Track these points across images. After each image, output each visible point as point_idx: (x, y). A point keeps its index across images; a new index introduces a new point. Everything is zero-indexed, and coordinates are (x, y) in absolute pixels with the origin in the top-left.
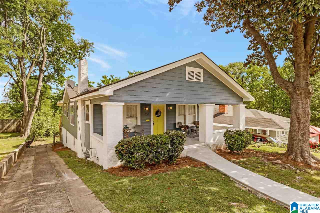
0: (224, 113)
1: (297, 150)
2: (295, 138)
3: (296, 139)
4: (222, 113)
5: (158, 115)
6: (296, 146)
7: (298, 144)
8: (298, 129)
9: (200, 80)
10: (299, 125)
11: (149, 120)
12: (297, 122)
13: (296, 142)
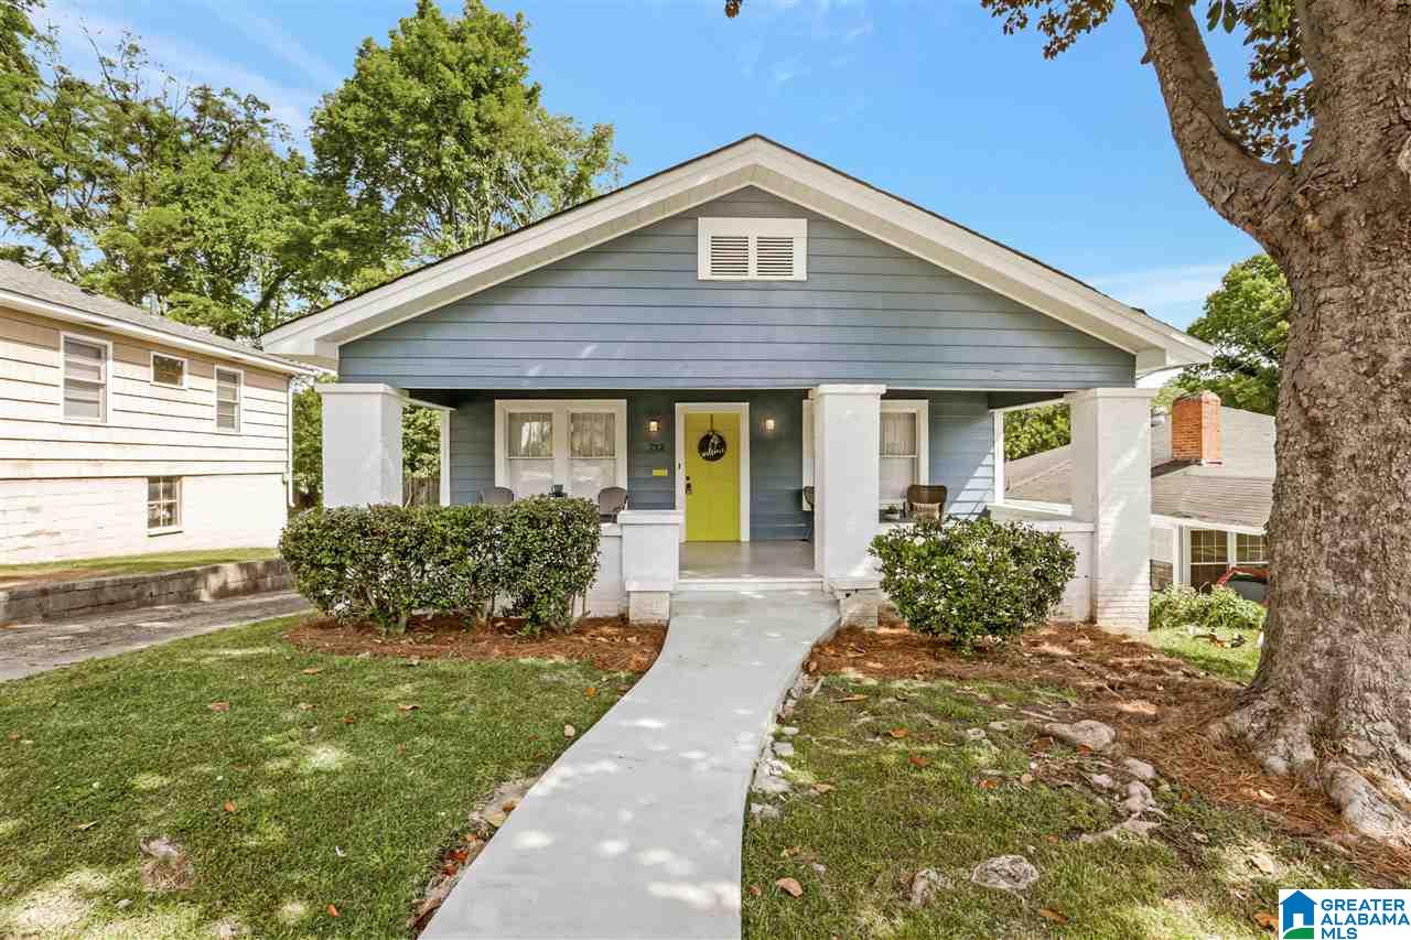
0: (1198, 462)
1: (1300, 675)
2: (1287, 586)
3: (1297, 592)
4: (1186, 463)
5: (711, 452)
6: (1295, 648)
7: (1308, 631)
8: (1317, 511)
9: (790, 271)
10: (1319, 484)
11: (664, 473)
12: (1310, 456)
13: (1296, 615)
